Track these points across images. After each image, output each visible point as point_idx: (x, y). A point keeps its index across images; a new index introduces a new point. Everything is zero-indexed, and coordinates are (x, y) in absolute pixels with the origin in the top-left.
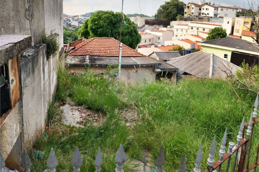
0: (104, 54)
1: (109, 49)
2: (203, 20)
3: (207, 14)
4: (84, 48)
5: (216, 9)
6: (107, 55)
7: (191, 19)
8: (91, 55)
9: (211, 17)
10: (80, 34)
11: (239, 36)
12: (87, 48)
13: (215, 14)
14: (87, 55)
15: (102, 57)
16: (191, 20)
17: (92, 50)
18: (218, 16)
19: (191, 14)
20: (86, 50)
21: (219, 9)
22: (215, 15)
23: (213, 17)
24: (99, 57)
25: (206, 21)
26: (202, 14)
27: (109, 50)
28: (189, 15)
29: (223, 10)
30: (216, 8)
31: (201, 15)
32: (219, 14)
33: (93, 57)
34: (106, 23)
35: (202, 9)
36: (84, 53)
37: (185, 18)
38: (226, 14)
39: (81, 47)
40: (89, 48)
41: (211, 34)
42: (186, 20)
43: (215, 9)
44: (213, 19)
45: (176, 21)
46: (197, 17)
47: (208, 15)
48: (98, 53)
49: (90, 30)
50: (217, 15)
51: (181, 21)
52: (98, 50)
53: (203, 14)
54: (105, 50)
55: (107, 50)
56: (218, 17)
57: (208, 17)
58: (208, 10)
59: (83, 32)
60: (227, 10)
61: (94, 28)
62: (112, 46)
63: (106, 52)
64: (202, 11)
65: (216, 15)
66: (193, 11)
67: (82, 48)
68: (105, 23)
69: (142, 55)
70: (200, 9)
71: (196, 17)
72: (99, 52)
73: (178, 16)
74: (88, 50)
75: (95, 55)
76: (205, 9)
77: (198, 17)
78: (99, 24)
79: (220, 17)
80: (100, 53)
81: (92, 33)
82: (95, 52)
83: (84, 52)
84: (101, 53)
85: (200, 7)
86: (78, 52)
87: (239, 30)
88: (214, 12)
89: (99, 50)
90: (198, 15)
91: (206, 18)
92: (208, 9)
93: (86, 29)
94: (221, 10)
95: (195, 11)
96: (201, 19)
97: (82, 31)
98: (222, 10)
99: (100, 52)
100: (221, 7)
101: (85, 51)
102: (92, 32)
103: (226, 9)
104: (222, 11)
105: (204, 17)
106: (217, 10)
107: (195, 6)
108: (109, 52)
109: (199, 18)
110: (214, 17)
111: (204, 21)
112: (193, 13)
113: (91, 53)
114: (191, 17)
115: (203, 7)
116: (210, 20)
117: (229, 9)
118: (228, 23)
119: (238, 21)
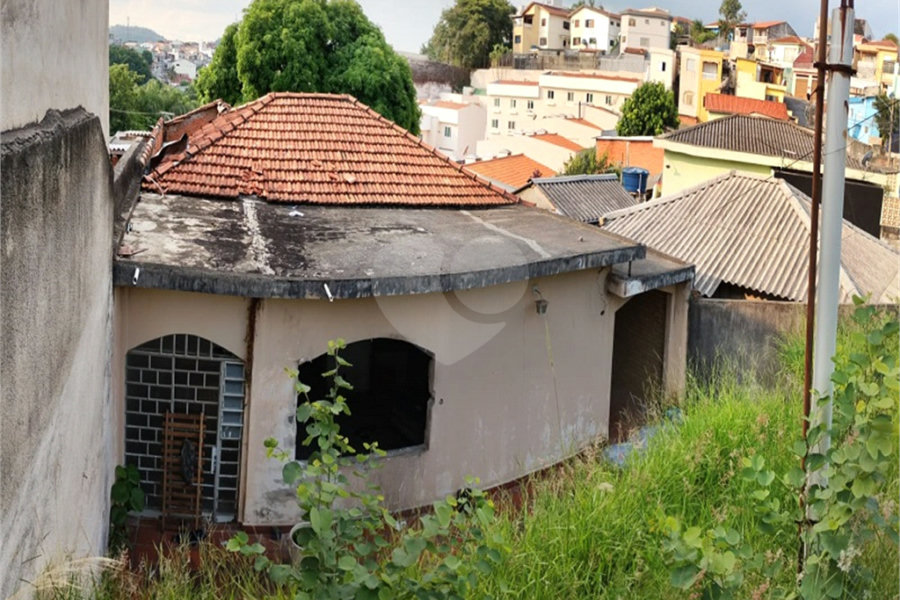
0: (326, 188)
1: (349, 157)
2: (581, 63)
3: (588, 41)
4: (229, 151)
5: (615, 24)
6: (344, 199)
7: (539, 61)
8: (264, 199)
9: (603, 52)
10: (206, 92)
11: (693, 118)
12: (245, 153)
13: (612, 38)
14: (246, 195)
15: (324, 213)
16: (541, 67)
17: (268, 164)
18: (623, 46)
19: (539, 45)
20: (241, 163)
21: (625, 20)
22: (612, 43)
23: (607, 53)
24: (310, 212)
25: (589, 67)
26: (575, 44)
27: (346, 166)
28: (534, 47)
29: (634, 25)
30: (615, 20)
31: (572, 47)
32: (624, 41)
33: (279, 211)
34: (302, 42)
35: (572, 26)
36: (232, 182)
37: (515, 57)
38: (646, 36)
39: (213, 144)
40: (255, 154)
41: (635, 111)
42: (521, 64)
43: (612, 23)
44: (609, 60)
45: (491, 70)
46: (558, 54)
47: (592, 47)
48: (297, 187)
49: (243, 72)
50: (618, 44)
51: (504, 70)
52: (294, 166)
53: (577, 41)
54: (330, 166)
55: (339, 167)
56: (622, 51)
57: (595, 52)
58: (593, 26)
59: (218, 81)
60: (647, 22)
61: (258, 62)
62: (360, 142)
63: (335, 176)
64: (574, 32)
65: (614, 44)
66: (545, 32)
67: (219, 150)
68: (298, 39)
69: (503, 196)
70: (567, 26)
71: (555, 53)
72: (301, 177)
73: (495, 52)
74: (249, 163)
75: (286, 197)
76: (582, 23)
77: (562, 54)
78: (277, 45)
79: (628, 50)
80: (307, 187)
81: (252, 87)
82: (282, 176)
83: (227, 171)
84: (312, 182)
85: (564, 17)
86: (198, 168)
87: (693, 93)
88: (609, 35)
89: (303, 166)
90: (559, 45)
91: (588, 54)
92: (593, 21)
93: (229, 68)
94: (630, 24)
95: (550, 32)
96: (572, 60)
97: (214, 78)
98: (632, 23)
99: (308, 176)
100: (631, 13)
101: (237, 172)
102: (251, 81)
103: (643, 19)
104: (632, 28)
105: (581, 54)
106: (619, 25)
107: (551, 14)
108: (351, 178)
109: (566, 58)
110: (612, 50)
111: (582, 67)
112: (544, 41)
113: (264, 181)
114: (540, 53)
115: (574, 18)
116: (599, 63)
117: (651, 20)
118: (664, 69)
119: (688, 60)
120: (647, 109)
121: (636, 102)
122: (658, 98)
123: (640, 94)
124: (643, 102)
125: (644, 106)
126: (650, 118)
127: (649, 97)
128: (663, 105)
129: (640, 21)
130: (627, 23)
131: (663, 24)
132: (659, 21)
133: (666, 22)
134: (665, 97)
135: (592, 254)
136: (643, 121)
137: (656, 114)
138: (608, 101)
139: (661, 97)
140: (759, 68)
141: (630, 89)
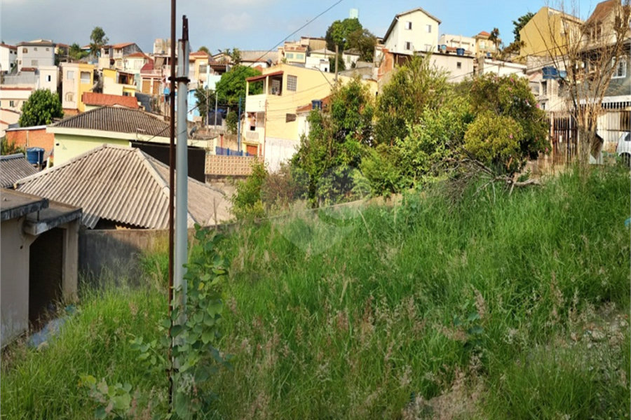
5: (13, 52)
9: (6, 72)
11: (74, 110)
13: (12, 62)
18: (20, 67)
21: (20, 49)
22: (12, 65)
23: (9, 72)
29: (27, 52)
30: (13, 50)
32: (20, 63)
38: (36, 59)
41: (31, 109)
43: (11, 52)
44: (11, 77)
50: (16, 65)
56: (19, 70)
60: (36, 49)
79: (23, 70)
87: (73, 94)
88: (10, 60)
94: (24, 52)
98: (25, 51)
100: (24, 44)
103: (33, 48)
104: (25, 54)
106: (16, 53)
110: (12, 71)
116: (4, 80)
117: (38, 48)
118: (49, 80)
119: (68, 71)
120: (40, 107)
121: (31, 104)
122: (47, 100)
123: (34, 98)
124: (36, 103)
125: (36, 105)
126: (42, 114)
127: (40, 99)
128: (50, 104)
129: (30, 49)
130: (22, 51)
131: (47, 50)
132: (44, 48)
133: (51, 49)
134: (52, 99)
135: (13, 209)
136: (37, 116)
137: (46, 110)
138: (12, 104)
139: (49, 99)
140: (118, 74)
141: (27, 95)
